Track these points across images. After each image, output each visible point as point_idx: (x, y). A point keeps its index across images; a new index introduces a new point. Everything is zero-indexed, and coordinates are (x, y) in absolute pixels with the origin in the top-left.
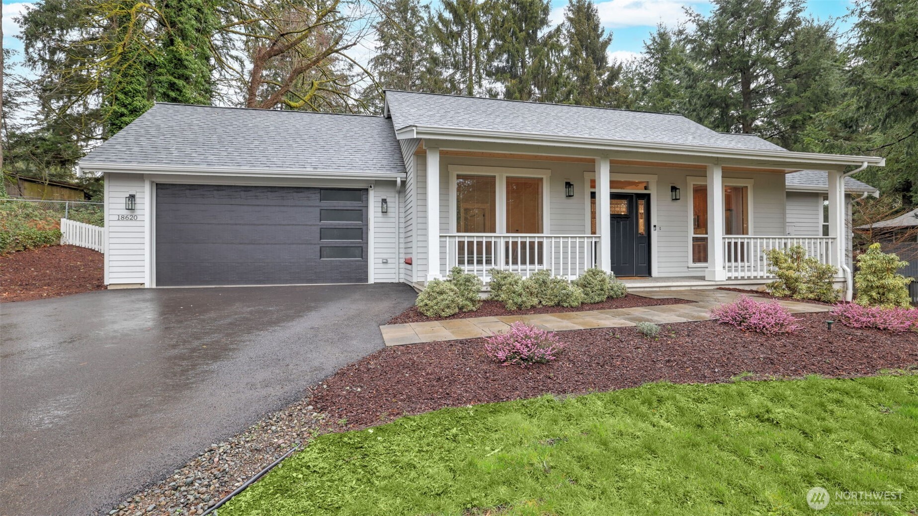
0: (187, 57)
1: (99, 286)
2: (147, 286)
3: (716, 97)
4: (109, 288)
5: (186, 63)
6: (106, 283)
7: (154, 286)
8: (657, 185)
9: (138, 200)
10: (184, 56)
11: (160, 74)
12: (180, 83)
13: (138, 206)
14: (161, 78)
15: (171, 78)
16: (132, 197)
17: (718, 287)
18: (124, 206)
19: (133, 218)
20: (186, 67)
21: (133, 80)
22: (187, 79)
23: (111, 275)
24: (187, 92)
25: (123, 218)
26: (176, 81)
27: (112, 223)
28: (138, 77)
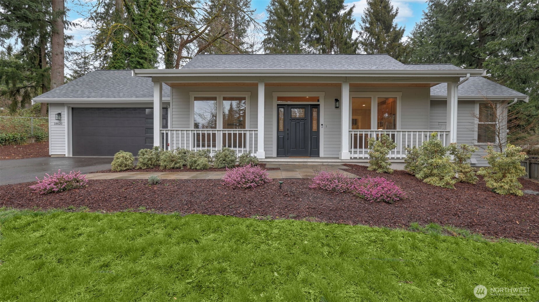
0: (144, 48)
1: (47, 155)
2: (67, 156)
3: (454, 41)
4: (52, 156)
5: (144, 51)
6: (50, 154)
7: (71, 156)
8: (324, 98)
9: (62, 116)
10: (142, 48)
11: (133, 58)
12: (141, 61)
13: (62, 118)
14: (134, 59)
15: (137, 59)
16: (59, 114)
17: (344, 163)
18: (55, 118)
19: (61, 124)
20: (144, 53)
21: (119, 61)
22: (146, 59)
23: (52, 150)
24: (145, 65)
25: (56, 124)
26: (140, 60)
27: (52, 126)
28: (121, 60)
